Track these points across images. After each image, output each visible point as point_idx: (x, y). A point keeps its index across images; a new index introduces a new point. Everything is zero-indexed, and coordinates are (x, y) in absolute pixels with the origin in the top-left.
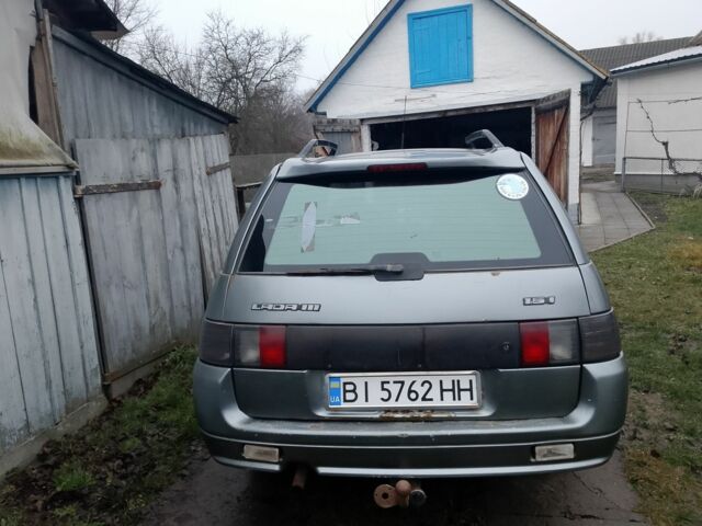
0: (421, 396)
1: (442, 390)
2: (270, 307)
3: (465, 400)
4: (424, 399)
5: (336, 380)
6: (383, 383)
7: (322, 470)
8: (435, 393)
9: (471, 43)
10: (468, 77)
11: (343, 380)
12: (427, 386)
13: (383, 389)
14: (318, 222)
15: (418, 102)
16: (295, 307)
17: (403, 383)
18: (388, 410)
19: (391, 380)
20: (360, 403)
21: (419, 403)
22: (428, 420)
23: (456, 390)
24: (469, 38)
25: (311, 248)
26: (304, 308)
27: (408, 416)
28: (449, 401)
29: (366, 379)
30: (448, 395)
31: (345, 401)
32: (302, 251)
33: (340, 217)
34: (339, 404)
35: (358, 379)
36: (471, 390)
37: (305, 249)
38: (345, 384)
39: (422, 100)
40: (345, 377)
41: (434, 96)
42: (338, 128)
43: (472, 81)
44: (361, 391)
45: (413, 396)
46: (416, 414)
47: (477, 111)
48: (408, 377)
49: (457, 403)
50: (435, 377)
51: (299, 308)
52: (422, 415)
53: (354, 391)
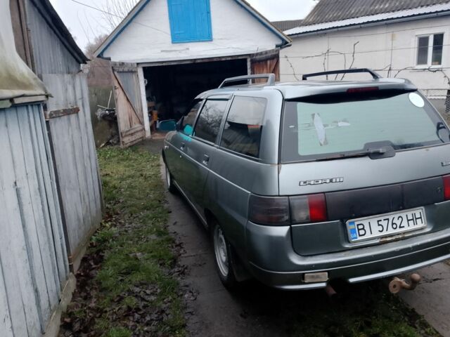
0: (398, 226)
1: (408, 220)
2: (312, 183)
3: (420, 224)
4: (400, 227)
5: (352, 224)
6: (378, 221)
7: (352, 280)
8: (405, 223)
9: (210, 16)
10: (208, 38)
11: (356, 223)
12: (400, 219)
13: (379, 225)
14: (325, 126)
15: (178, 52)
16: (328, 181)
17: (388, 219)
18: (382, 237)
19: (382, 218)
20: (368, 236)
21: (398, 230)
22: (404, 239)
23: (414, 219)
24: (209, 12)
25: (326, 143)
26: (334, 180)
27: (394, 238)
28: (412, 227)
29: (369, 221)
30: (411, 222)
31: (360, 236)
32: (321, 145)
33: (337, 122)
34: (356, 238)
35: (365, 221)
36: (421, 218)
37: (322, 143)
38: (358, 225)
39: (180, 51)
40: (358, 221)
41: (188, 49)
42: (126, 69)
43: (212, 40)
44: (367, 228)
45: (394, 226)
46: (397, 237)
47: (215, 60)
48: (391, 216)
49: (416, 227)
50: (403, 214)
51: (331, 181)
52: (400, 236)
53: (363, 229)
